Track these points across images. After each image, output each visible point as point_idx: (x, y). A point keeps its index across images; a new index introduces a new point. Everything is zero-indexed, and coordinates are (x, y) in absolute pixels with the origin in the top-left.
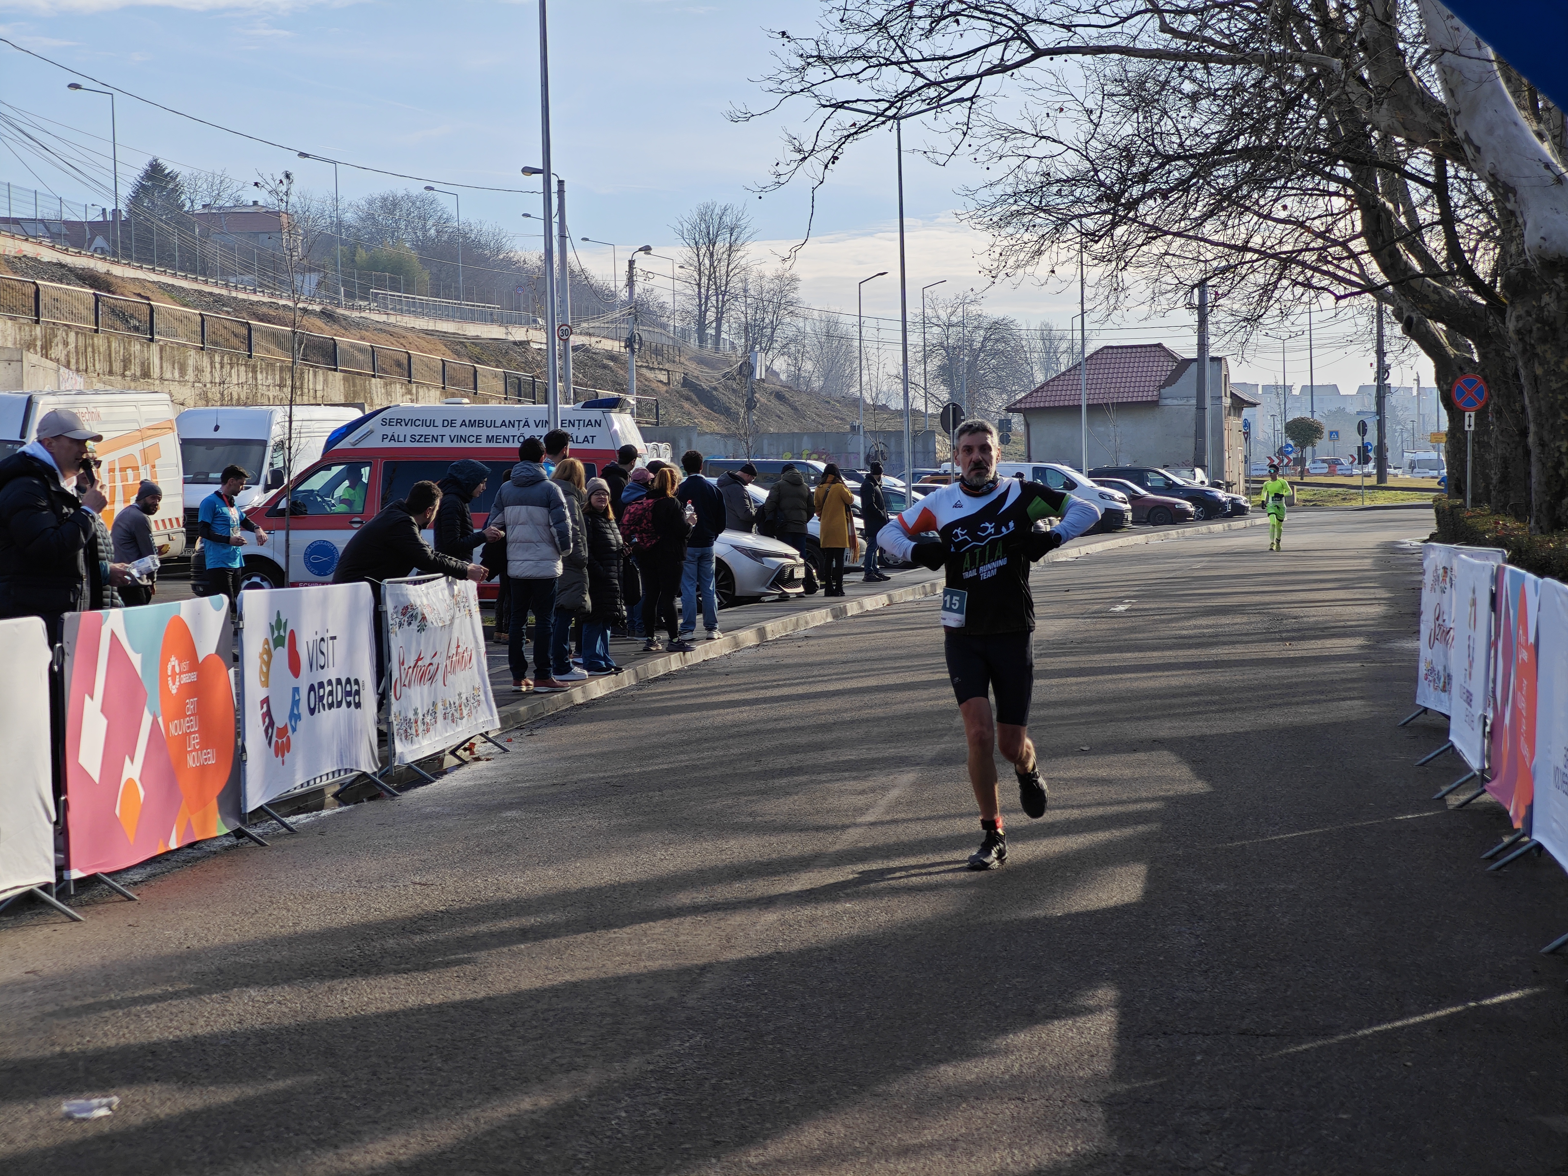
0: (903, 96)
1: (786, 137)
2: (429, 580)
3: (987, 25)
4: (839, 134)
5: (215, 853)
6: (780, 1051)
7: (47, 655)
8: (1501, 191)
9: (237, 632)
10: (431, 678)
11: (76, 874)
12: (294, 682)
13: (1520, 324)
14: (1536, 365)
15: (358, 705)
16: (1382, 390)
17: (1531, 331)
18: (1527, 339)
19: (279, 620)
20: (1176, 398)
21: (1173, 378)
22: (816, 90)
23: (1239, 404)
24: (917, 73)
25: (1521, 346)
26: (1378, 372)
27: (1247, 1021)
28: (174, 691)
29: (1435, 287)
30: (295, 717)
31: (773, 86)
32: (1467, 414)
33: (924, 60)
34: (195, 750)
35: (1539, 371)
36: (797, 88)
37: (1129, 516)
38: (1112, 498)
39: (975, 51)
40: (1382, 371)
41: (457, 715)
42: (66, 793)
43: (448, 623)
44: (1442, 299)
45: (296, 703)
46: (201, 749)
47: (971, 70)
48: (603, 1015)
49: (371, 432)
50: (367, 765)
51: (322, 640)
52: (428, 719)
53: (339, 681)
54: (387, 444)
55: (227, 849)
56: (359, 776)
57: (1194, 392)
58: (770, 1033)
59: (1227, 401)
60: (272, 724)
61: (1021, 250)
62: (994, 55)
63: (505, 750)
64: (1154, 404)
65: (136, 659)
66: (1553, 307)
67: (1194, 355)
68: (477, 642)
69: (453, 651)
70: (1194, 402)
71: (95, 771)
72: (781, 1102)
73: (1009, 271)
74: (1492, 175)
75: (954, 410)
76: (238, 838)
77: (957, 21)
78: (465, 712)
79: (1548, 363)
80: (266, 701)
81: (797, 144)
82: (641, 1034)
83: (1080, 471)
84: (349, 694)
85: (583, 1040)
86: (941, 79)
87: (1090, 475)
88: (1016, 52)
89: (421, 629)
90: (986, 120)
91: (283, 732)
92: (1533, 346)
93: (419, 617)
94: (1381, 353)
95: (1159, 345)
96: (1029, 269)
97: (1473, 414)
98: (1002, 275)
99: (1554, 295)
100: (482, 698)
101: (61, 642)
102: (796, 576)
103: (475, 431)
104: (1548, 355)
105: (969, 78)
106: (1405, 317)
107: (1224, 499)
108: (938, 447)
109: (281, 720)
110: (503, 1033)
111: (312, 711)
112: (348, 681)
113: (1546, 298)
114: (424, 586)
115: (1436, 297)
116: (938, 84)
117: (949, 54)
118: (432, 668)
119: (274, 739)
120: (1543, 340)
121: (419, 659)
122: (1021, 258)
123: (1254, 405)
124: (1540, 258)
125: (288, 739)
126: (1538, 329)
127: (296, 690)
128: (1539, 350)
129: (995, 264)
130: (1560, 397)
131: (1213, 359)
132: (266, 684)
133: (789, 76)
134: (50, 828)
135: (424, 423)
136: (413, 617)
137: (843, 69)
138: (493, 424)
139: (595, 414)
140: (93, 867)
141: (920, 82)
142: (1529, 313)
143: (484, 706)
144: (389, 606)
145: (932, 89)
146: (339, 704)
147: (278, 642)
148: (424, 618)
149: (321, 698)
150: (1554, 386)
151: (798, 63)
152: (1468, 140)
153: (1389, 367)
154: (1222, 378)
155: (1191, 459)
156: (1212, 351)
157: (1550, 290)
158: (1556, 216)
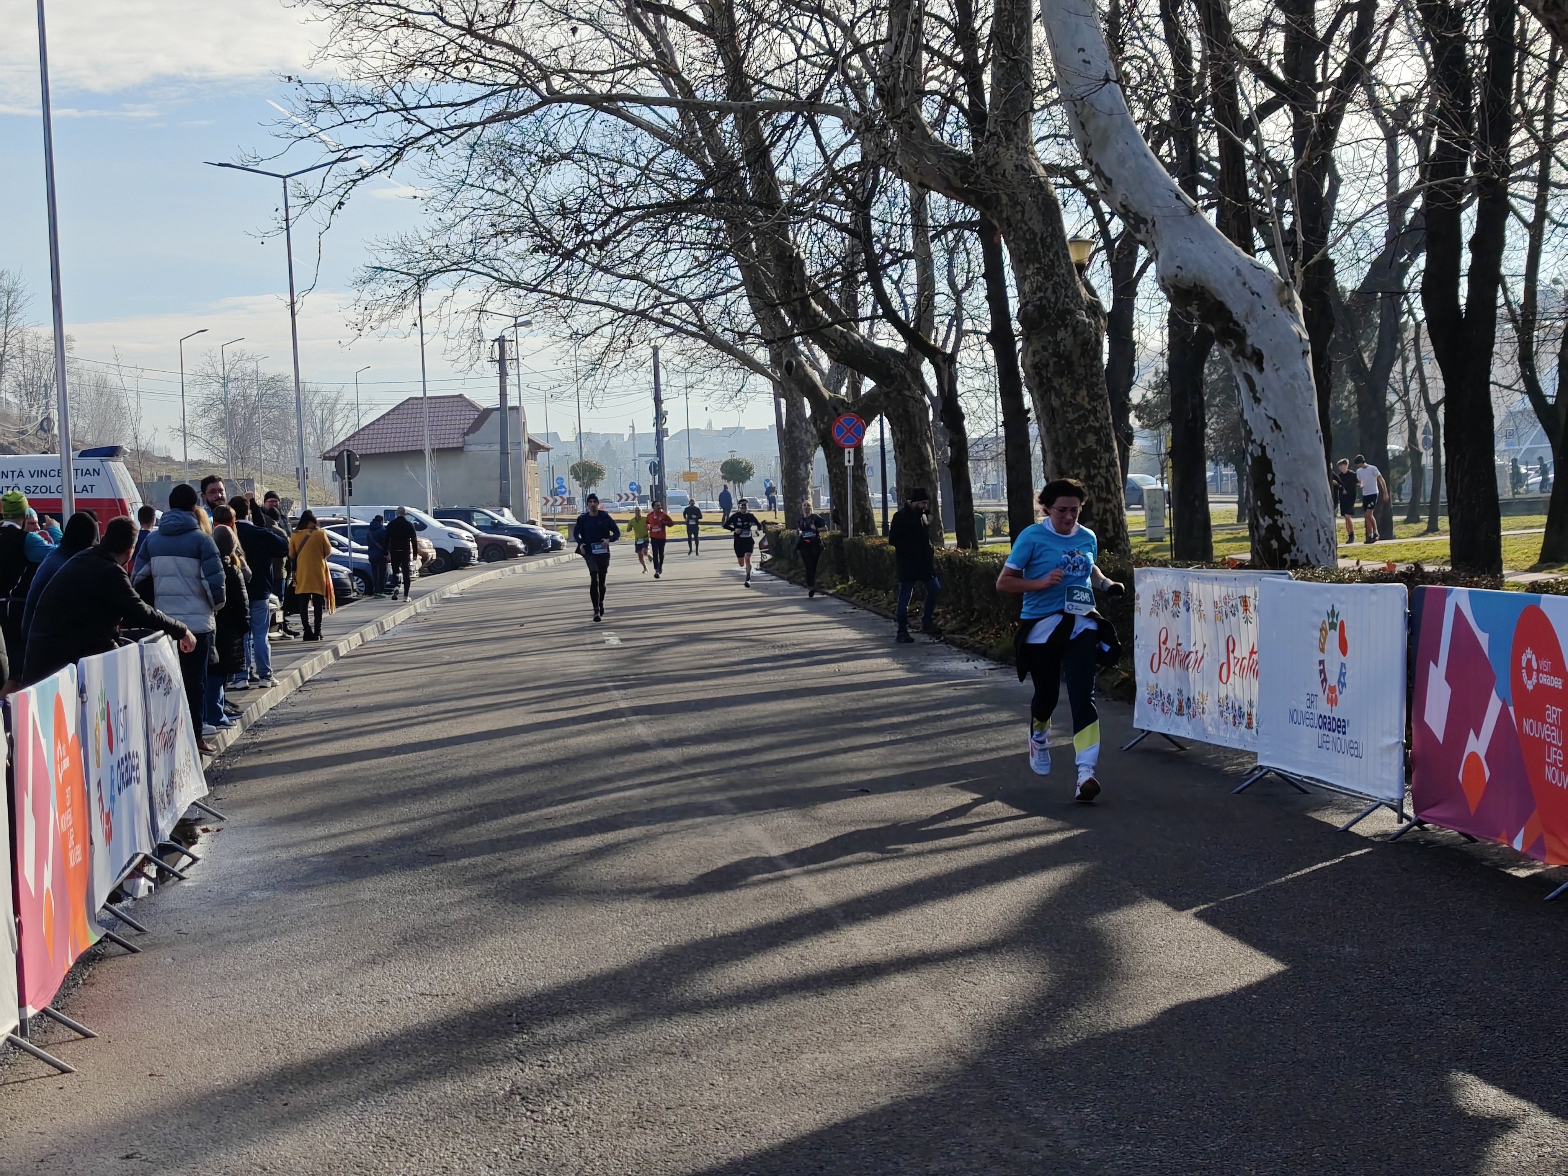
4: (342, 180)
9: (83, 707)
13: (1037, 360)
14: (1053, 397)
15: (139, 780)
16: (660, 434)
17: (1048, 365)
18: (1044, 373)
20: (479, 444)
21: (474, 427)
23: (535, 447)
25: (1037, 379)
31: (281, 129)
32: (847, 450)
33: (432, 106)
35: (1056, 403)
36: (306, 133)
37: (476, 553)
38: (460, 537)
39: (477, 100)
40: (660, 417)
41: (181, 783)
42: (20, 910)
47: (475, 118)
50: (148, 846)
51: (122, 709)
53: (129, 755)
56: (144, 860)
57: (497, 437)
59: (525, 446)
62: (497, 103)
64: (460, 449)
65: (44, 747)
66: (1069, 341)
67: (495, 403)
70: (497, 447)
71: (32, 883)
73: (374, 324)
74: (1124, 206)
75: (348, 456)
79: (1065, 395)
81: (305, 189)
83: (426, 512)
84: (134, 768)
86: (445, 126)
87: (437, 515)
92: (1049, 380)
93: (166, 680)
94: (658, 401)
95: (460, 396)
97: (852, 450)
104: (1065, 388)
107: (545, 536)
112: (133, 754)
113: (1061, 334)
116: (440, 131)
117: (459, 101)
122: (385, 312)
123: (548, 450)
126: (1055, 363)
128: (1055, 384)
130: (1076, 427)
131: (512, 408)
139: (93, 463)
142: (1045, 349)
144: (148, 668)
146: (130, 781)
148: (170, 681)
149: (123, 775)
150: (1071, 416)
152: (1099, 172)
153: (666, 412)
154: (521, 425)
155: (496, 500)
156: (512, 402)
157: (1066, 327)
158: (1190, 245)
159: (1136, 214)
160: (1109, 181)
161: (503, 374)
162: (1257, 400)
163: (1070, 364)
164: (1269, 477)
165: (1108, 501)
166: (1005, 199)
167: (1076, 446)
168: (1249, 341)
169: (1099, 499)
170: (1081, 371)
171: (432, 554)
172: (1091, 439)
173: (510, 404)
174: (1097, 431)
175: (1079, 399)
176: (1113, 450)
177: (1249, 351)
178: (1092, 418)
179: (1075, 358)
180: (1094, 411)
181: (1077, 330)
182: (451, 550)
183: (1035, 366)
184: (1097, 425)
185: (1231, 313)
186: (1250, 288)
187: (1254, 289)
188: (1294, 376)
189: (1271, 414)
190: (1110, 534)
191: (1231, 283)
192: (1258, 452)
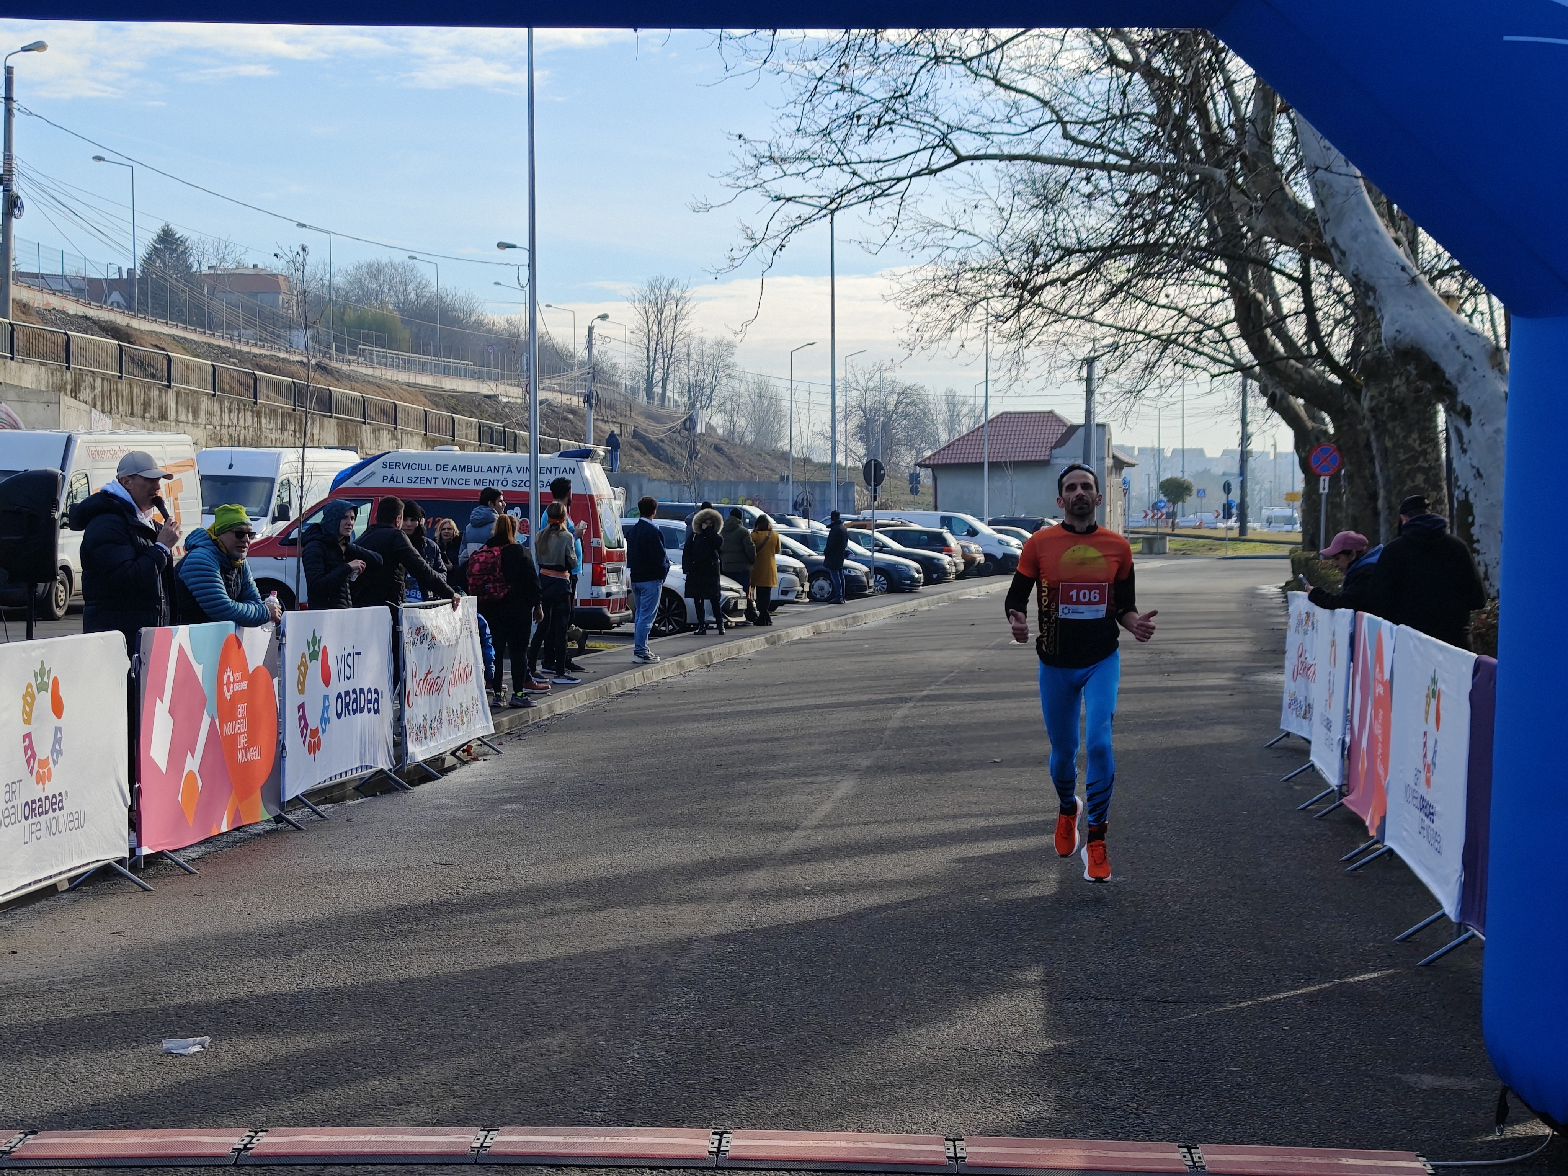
0: (841, 194)
1: (740, 227)
2: (438, 605)
3: (917, 134)
4: (785, 225)
5: (259, 835)
6: (761, 1006)
7: (127, 664)
8: (1363, 289)
9: (281, 647)
10: (439, 689)
11: (146, 851)
12: (325, 691)
13: (1374, 403)
14: (1387, 439)
15: (377, 711)
16: (1245, 456)
17: (1382, 410)
18: (1379, 416)
19: (314, 637)
21: (1063, 441)
22: (767, 186)
23: (1119, 465)
24: (854, 173)
25: (1373, 422)
26: (1242, 439)
27: (1149, 989)
28: (228, 698)
29: (1297, 369)
30: (325, 720)
31: (730, 181)
32: (1322, 478)
33: (861, 162)
34: (244, 748)
35: (1389, 444)
36: (751, 184)
38: (1008, 545)
39: (906, 156)
40: (1245, 438)
41: (458, 721)
42: (139, 781)
43: (454, 642)
44: (1303, 377)
45: (326, 709)
46: (248, 747)
47: (902, 173)
48: (611, 974)
49: (373, 473)
50: (384, 763)
51: (349, 655)
52: (435, 724)
53: (362, 691)
54: (387, 484)
55: (268, 832)
56: (377, 772)
57: (1081, 453)
58: (751, 992)
59: (1109, 462)
60: (306, 725)
61: (936, 327)
62: (922, 160)
63: (499, 752)
64: (1045, 463)
65: (198, 669)
66: (1403, 389)
67: (1081, 420)
68: (476, 659)
69: (456, 666)
71: (163, 765)
72: (766, 1048)
73: (924, 345)
74: (1356, 276)
75: (875, 465)
76: (277, 823)
77: (891, 129)
78: (465, 719)
79: (1397, 437)
80: (302, 706)
81: (750, 233)
82: (644, 991)
83: (982, 520)
84: (370, 701)
85: (596, 995)
86: (876, 180)
87: (990, 524)
88: (942, 157)
89: (431, 647)
90: (912, 214)
91: (314, 733)
93: (430, 637)
94: (1244, 423)
95: (1051, 412)
96: (942, 344)
97: (1327, 478)
98: (918, 349)
99: (1404, 378)
100: (480, 707)
101: (139, 652)
102: (739, 607)
103: (464, 475)
104: (1398, 430)
105: (900, 180)
106: (1270, 393)
108: (856, 496)
109: (313, 722)
110: (527, 988)
111: (339, 716)
112: (369, 690)
113: (1396, 382)
114: (433, 610)
115: (1298, 377)
116: (874, 184)
117: (883, 158)
118: (440, 681)
119: (308, 739)
120: (1393, 417)
121: (428, 673)
123: (1133, 465)
124: (1395, 348)
125: (319, 739)
126: (1389, 407)
127: (326, 697)
128: (1390, 426)
129: (913, 339)
130: (1407, 467)
131: (1098, 425)
132: (301, 692)
133: (744, 173)
134: (126, 810)
135: (420, 467)
136: (425, 637)
137: (791, 168)
138: (480, 470)
139: (570, 463)
140: (160, 845)
141: (857, 181)
142: (1381, 394)
143: (481, 714)
144: (405, 627)
145: (868, 187)
146: (362, 711)
147: (314, 656)
148: (433, 638)
149: (347, 705)
150: (1402, 457)
151: (753, 162)
152: (1335, 244)
153: (1252, 435)
154: (1105, 441)
157: (1401, 375)
158: (1410, 312)
159: (1365, 283)
160: (1343, 253)
161: (1090, 393)
162: (1464, 451)
164: (1470, 519)
168: (1460, 399)
171: (980, 558)
172: (1420, 478)
173: (1098, 419)
174: (1425, 471)
175: (1410, 441)
176: (1441, 489)
177: (1459, 407)
178: (1421, 459)
180: (1424, 453)
182: (999, 556)
184: (1426, 465)
185: (1444, 373)
186: (1463, 351)
187: (1467, 352)
188: (1498, 431)
189: (1475, 463)
191: (1445, 346)
192: (1462, 497)
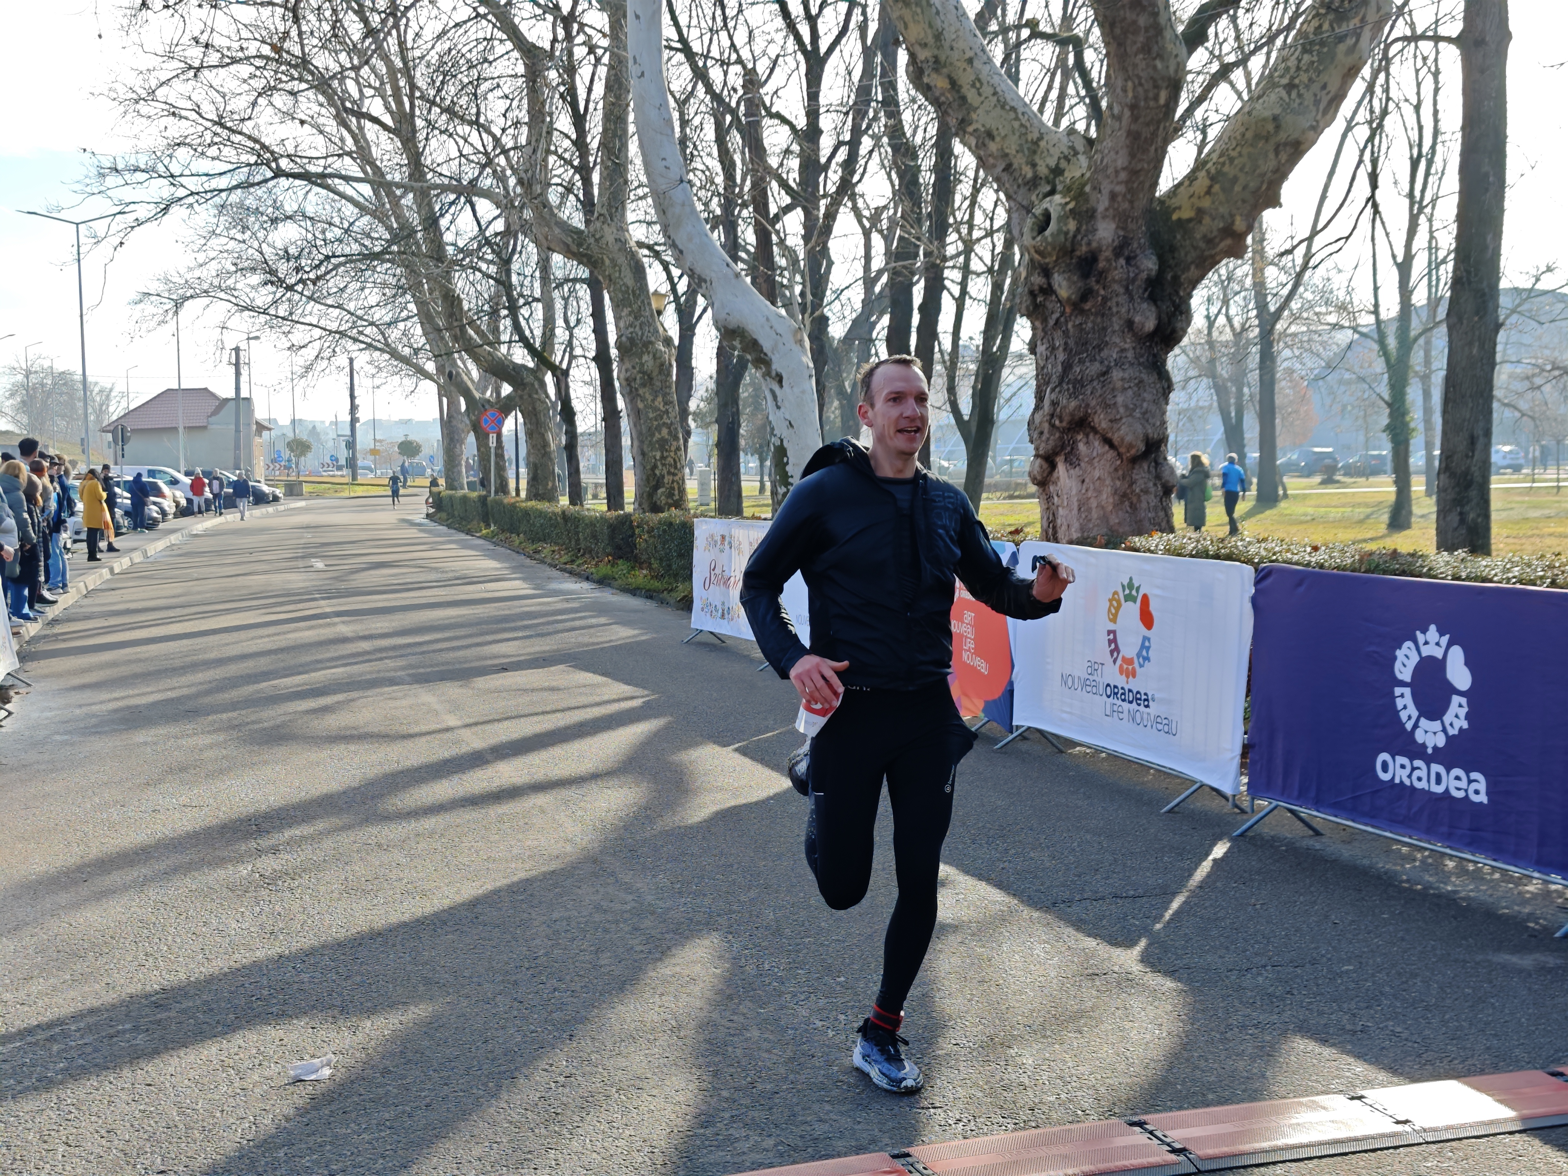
4: (125, 226)
14: (638, 402)
16: (354, 421)
17: (635, 380)
20: (219, 424)
21: (215, 412)
22: (110, 193)
23: (261, 428)
24: (180, 185)
32: (491, 435)
33: (191, 175)
35: (641, 405)
39: (226, 172)
40: (353, 408)
47: (223, 185)
57: (233, 420)
59: (254, 427)
63: (29, 684)
64: (205, 428)
66: (650, 363)
70: (233, 427)
74: (691, 270)
75: (122, 429)
79: (647, 400)
81: (93, 231)
86: (200, 191)
94: (352, 397)
95: (206, 389)
97: (495, 435)
104: (647, 395)
105: (223, 191)
113: (645, 358)
117: (210, 172)
123: (270, 430)
126: (640, 378)
128: (641, 392)
130: (655, 423)
131: (244, 399)
133: (91, 181)
137: (131, 178)
141: (184, 192)
142: (633, 368)
143: (9, 651)
145: (190, 197)
150: (651, 415)
153: (358, 406)
154: (250, 411)
155: (231, 463)
156: (244, 394)
157: (648, 353)
158: (734, 298)
159: (698, 276)
160: (681, 252)
161: (238, 374)
162: (778, 407)
163: (651, 379)
164: (785, 459)
165: (674, 475)
166: (607, 262)
167: (653, 435)
168: (774, 367)
169: (669, 473)
170: (658, 384)
171: (183, 502)
172: (665, 432)
173: (243, 396)
174: (669, 426)
175: (657, 403)
176: (678, 440)
177: (773, 374)
178: (665, 417)
179: (654, 374)
180: (667, 412)
181: (656, 355)
183: (627, 380)
184: (669, 421)
185: (761, 347)
186: (775, 330)
187: (778, 331)
188: (803, 392)
189: (787, 417)
190: (677, 497)
191: (762, 326)
192: (778, 443)
